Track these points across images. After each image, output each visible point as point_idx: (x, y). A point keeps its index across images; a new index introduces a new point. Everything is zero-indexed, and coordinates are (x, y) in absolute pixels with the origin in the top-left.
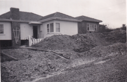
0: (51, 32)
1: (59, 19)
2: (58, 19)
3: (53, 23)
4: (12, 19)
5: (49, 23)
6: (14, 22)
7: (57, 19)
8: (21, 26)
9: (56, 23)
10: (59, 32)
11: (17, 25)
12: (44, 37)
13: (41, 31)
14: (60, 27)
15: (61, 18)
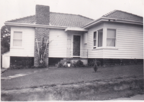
0: (98, 46)
1: (114, 20)
2: (111, 21)
3: (102, 30)
4: (36, 24)
5: (96, 30)
6: (39, 27)
7: (109, 20)
8: (50, 34)
9: (108, 29)
10: (115, 46)
11: (44, 33)
12: (88, 54)
13: (86, 44)
14: (117, 37)
15: (118, 19)
